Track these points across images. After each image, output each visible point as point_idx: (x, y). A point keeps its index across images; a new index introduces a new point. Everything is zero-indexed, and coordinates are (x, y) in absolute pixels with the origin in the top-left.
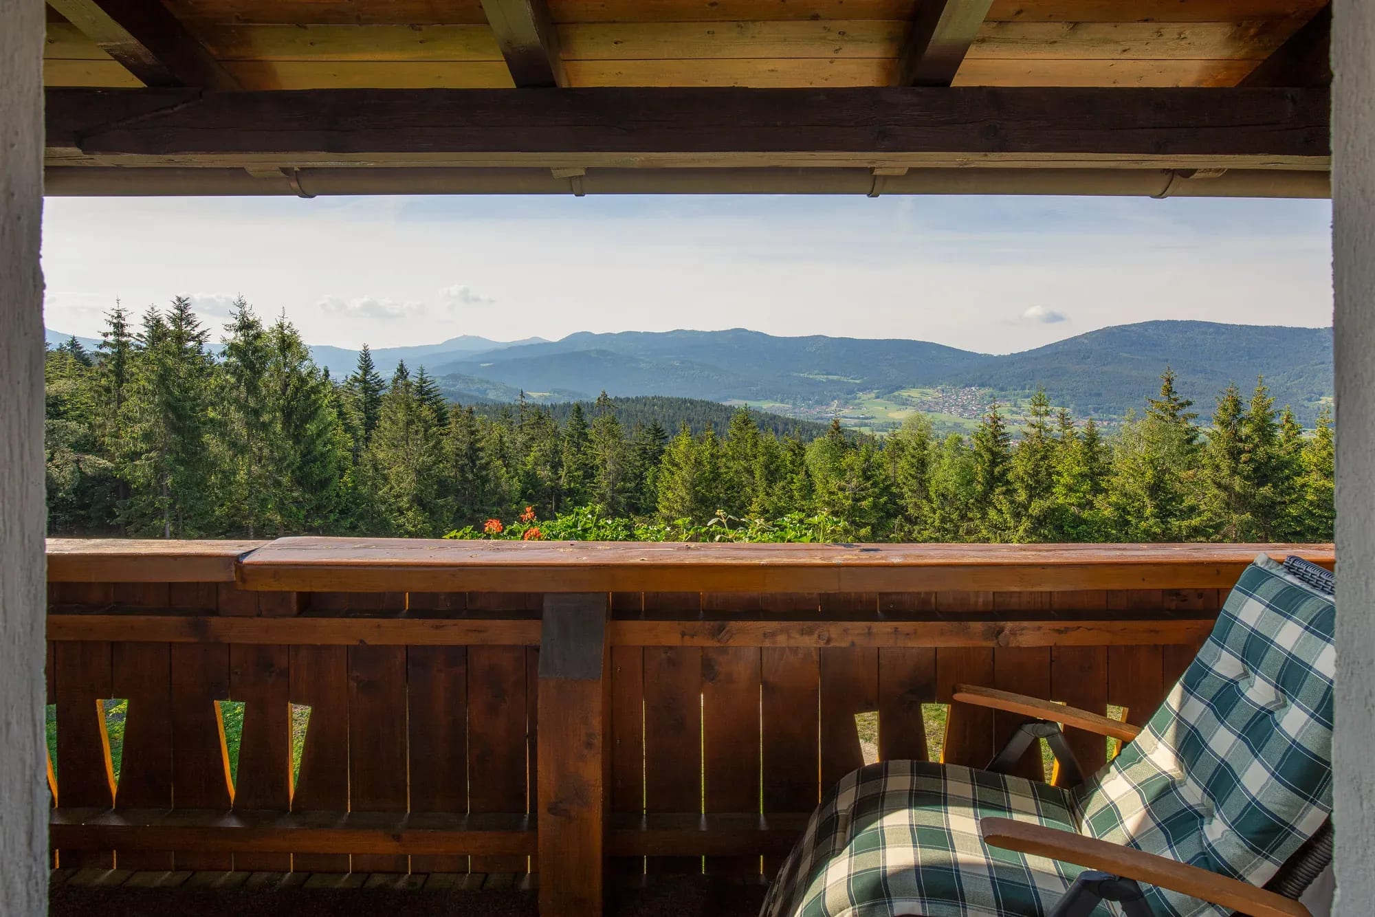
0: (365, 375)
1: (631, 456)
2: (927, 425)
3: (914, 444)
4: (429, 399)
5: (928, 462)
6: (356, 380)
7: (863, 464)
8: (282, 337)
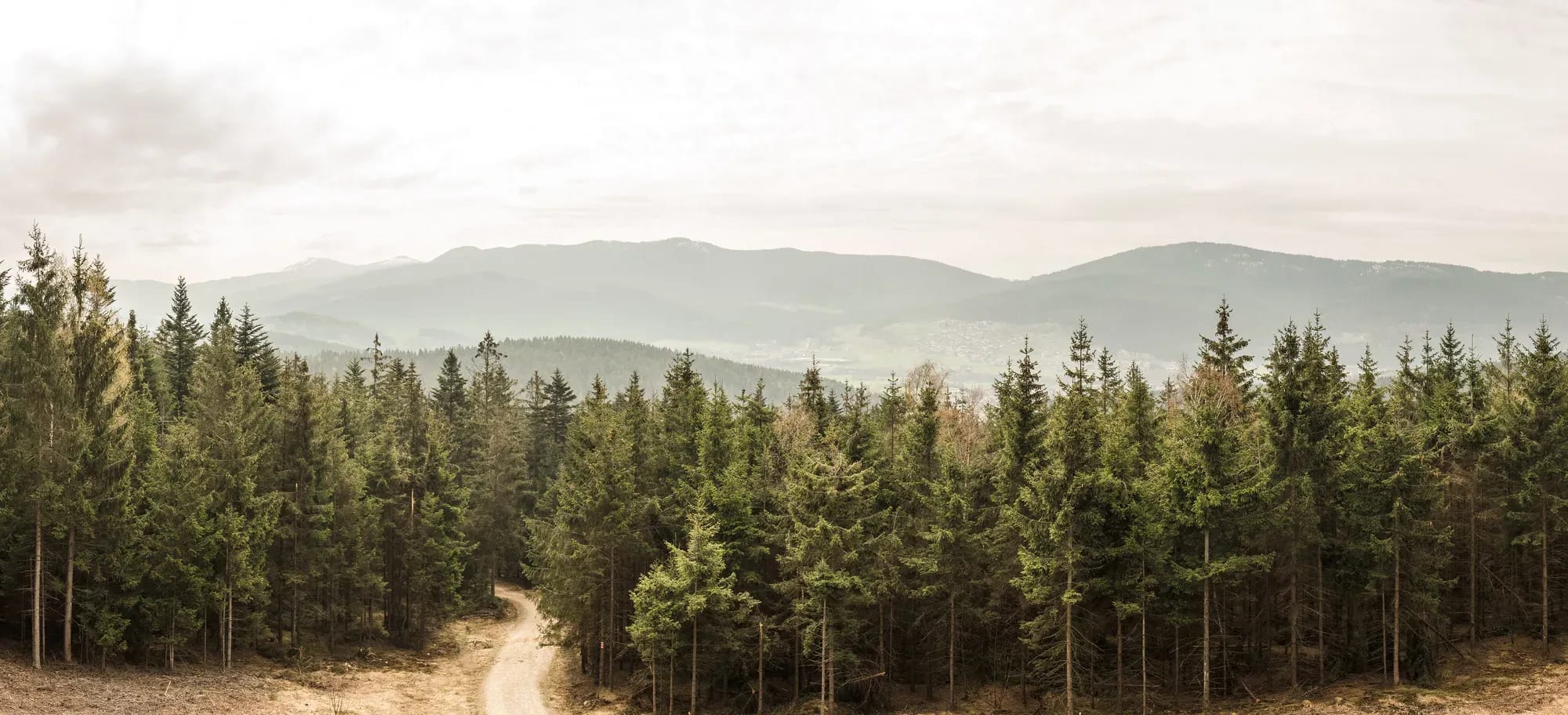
0: (180, 318)
1: (524, 426)
2: (938, 375)
3: (920, 402)
4: (256, 351)
5: (939, 427)
6: (169, 326)
7: (851, 433)
8: (79, 274)
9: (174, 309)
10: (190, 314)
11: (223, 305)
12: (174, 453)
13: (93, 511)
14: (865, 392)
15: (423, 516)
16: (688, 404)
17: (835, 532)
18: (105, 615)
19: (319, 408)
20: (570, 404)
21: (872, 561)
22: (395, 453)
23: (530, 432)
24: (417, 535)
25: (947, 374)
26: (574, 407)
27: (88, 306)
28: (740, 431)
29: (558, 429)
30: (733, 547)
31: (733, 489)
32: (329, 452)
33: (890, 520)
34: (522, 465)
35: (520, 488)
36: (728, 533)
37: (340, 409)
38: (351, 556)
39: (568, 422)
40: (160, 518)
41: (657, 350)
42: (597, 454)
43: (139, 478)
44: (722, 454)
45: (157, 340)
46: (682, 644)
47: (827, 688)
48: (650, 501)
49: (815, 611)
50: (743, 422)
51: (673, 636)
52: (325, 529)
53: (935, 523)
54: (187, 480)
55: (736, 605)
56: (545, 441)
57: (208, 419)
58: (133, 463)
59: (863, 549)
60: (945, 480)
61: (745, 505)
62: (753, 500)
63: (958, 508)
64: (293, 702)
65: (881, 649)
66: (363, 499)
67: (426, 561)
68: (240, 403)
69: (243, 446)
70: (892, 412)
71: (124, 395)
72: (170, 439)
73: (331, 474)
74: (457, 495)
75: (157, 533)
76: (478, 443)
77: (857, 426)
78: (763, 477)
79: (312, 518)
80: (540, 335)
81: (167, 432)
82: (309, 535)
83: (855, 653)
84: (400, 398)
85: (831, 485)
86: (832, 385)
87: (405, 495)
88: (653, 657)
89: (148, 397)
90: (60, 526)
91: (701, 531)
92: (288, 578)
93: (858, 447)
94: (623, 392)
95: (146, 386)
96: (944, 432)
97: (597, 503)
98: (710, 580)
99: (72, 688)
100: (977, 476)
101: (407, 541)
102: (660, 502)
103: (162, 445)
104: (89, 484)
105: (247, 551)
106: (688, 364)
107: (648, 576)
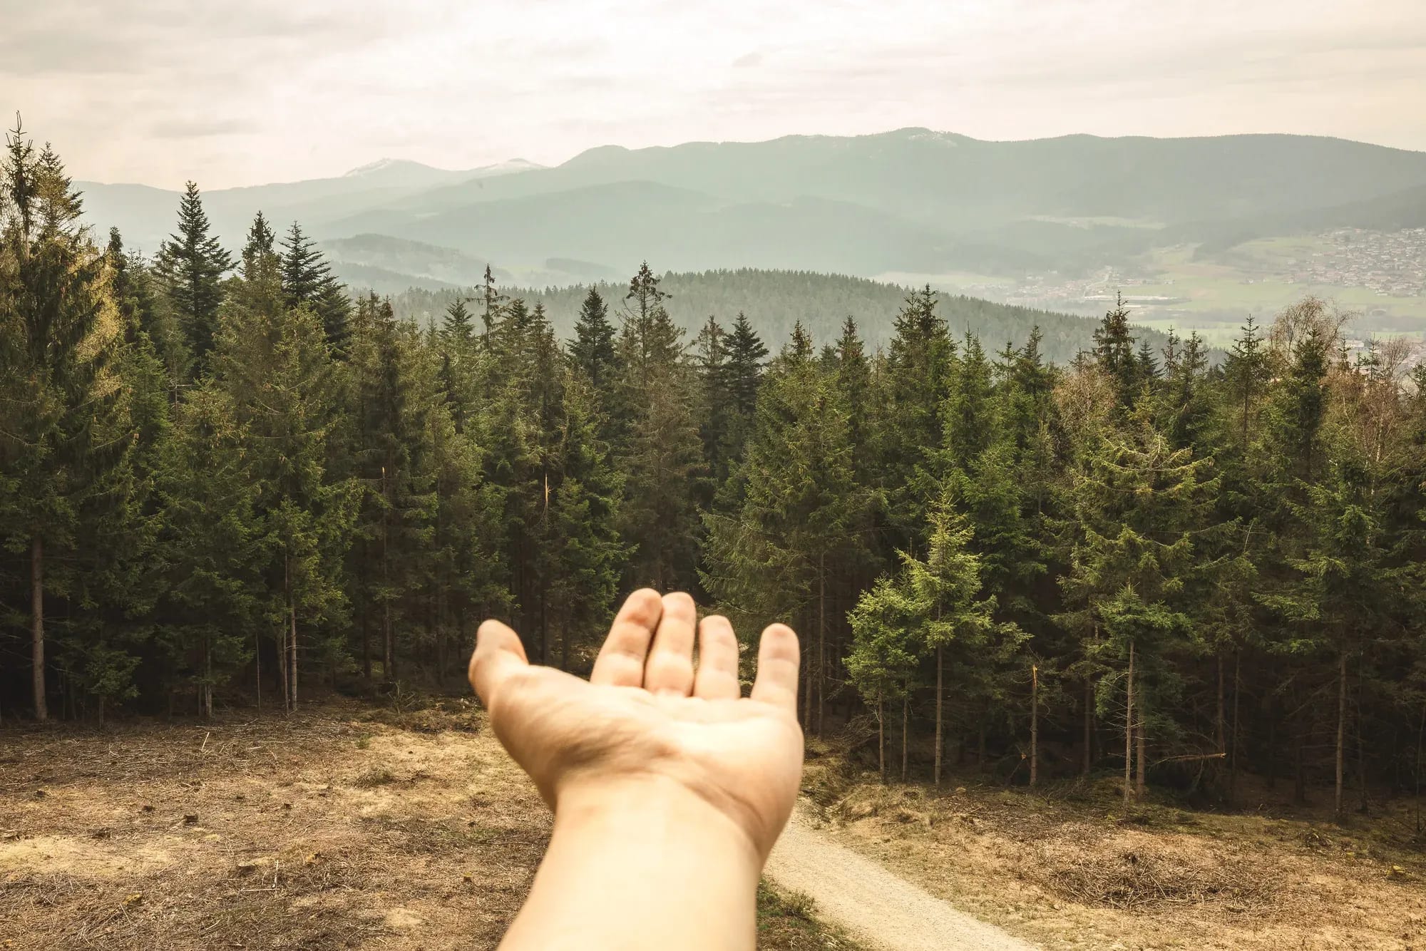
0: (192, 240)
1: (697, 390)
2: (1328, 320)
3: (1294, 361)
4: (314, 287)
5: (1327, 402)
6: (176, 251)
7: (1176, 406)
8: (20, 171)
9: (183, 228)
10: (208, 235)
11: (260, 223)
12: (198, 429)
13: (72, 513)
14: (1200, 346)
15: (562, 510)
16: (928, 362)
17: (1147, 547)
18: (100, 652)
19: (411, 366)
20: (759, 361)
21: (1208, 594)
22: (521, 426)
23: (704, 399)
24: (554, 535)
25: (1344, 318)
26: (765, 365)
27: (39, 219)
28: (1005, 400)
29: (743, 395)
30: (992, 561)
31: (994, 481)
32: (428, 425)
33: (1238, 537)
34: (694, 442)
35: (693, 474)
36: (986, 541)
37: (440, 368)
38: (464, 562)
39: (758, 385)
40: (181, 518)
41: (881, 287)
42: (800, 428)
43: (143, 465)
44: (977, 432)
45: (159, 271)
46: (920, 685)
47: (1134, 764)
48: (873, 493)
49: (1116, 657)
50: (1007, 389)
51: (906, 675)
52: (426, 527)
53: (1315, 546)
54: (220, 465)
55: (998, 639)
56: (726, 411)
57: (246, 381)
58: (133, 445)
59: (1193, 576)
60: (1336, 482)
61: (1011, 504)
62: (1024, 499)
63: (1358, 526)
64: (392, 749)
65: (1220, 720)
66: (478, 487)
67: (567, 567)
68: (294, 360)
69: (302, 417)
70: (1245, 376)
71: (111, 350)
72: (191, 410)
73: (432, 454)
74: (607, 482)
75: (178, 538)
76: (633, 414)
77: (1187, 396)
78: (1038, 466)
79: (408, 513)
80: (715, 267)
81: (182, 400)
82: (404, 535)
83: (1177, 720)
84: (523, 353)
85: (1142, 481)
86: (1146, 336)
87: (536, 482)
88: (879, 699)
89: (150, 352)
90: (18, 536)
91: (947, 537)
92: (376, 593)
93: (1188, 427)
94: (833, 345)
95: (145, 335)
96: (1335, 411)
97: (801, 495)
98: (959, 604)
99: (50, 755)
100: (1394, 479)
101: (541, 542)
102: (888, 497)
103: (177, 417)
104: (61, 475)
105: (316, 559)
106: (928, 307)
107: (872, 594)
